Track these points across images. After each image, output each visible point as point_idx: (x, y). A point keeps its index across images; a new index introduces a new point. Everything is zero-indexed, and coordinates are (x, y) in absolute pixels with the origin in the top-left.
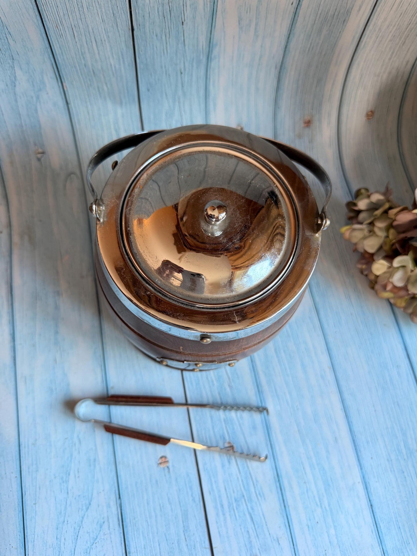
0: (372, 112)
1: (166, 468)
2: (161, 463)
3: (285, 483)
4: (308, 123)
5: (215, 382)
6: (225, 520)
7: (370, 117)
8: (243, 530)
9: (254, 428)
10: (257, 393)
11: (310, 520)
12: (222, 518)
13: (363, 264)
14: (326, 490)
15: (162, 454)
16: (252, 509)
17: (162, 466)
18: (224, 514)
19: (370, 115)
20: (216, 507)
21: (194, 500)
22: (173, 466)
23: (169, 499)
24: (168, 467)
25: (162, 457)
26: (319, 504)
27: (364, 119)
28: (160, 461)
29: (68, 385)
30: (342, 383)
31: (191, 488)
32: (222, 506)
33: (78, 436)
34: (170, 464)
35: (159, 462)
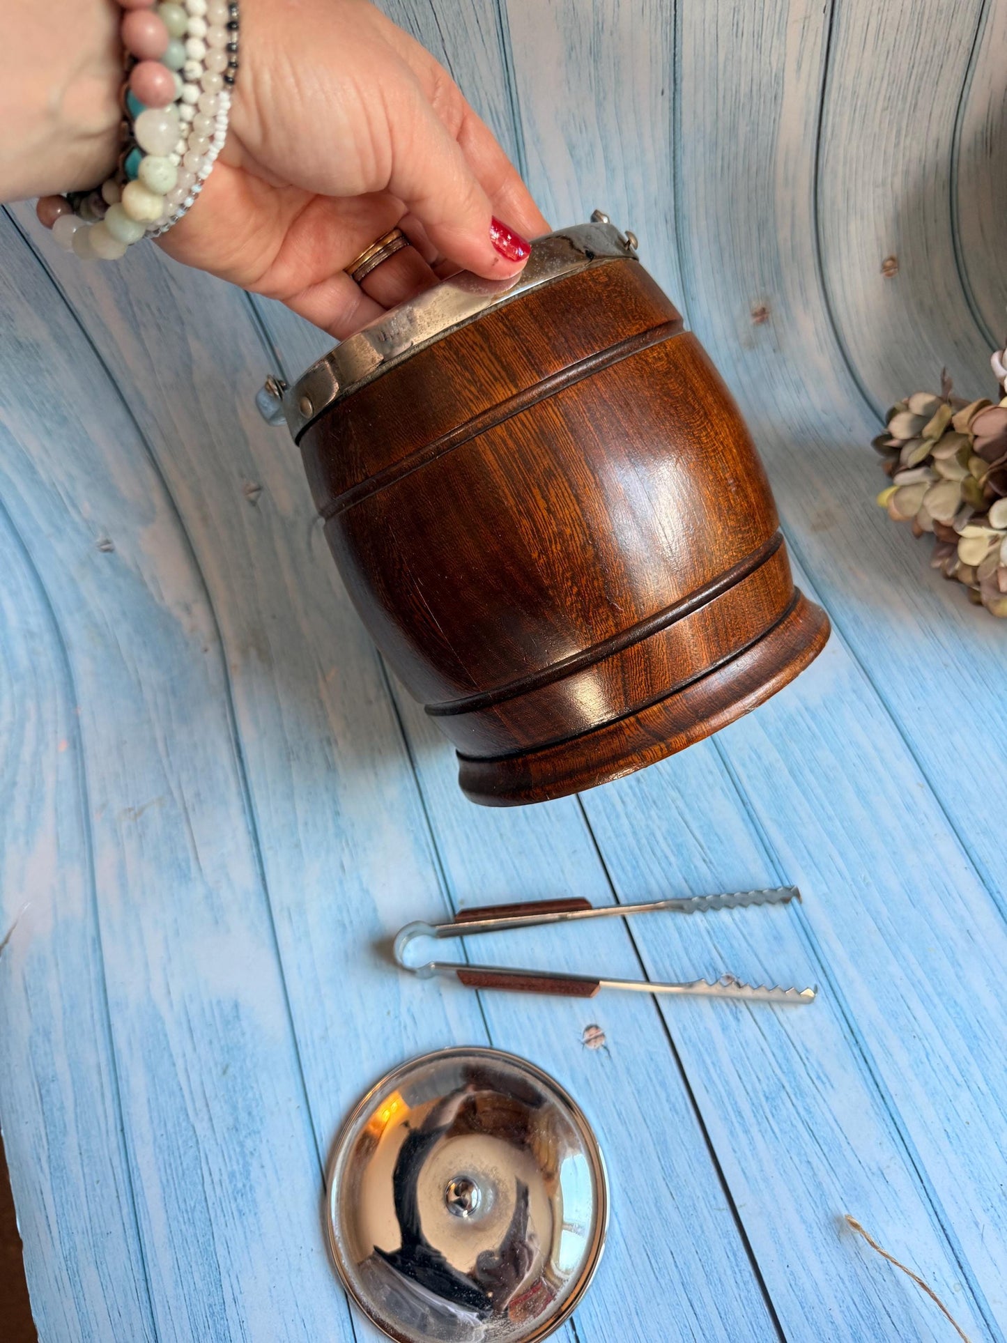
0: (892, 259)
1: (602, 1050)
2: (588, 1041)
3: (873, 1046)
4: (762, 315)
5: (672, 859)
6: (751, 1142)
7: (892, 271)
8: (796, 1159)
9: (778, 938)
10: (770, 864)
11: (949, 1120)
12: (742, 1138)
13: (941, 558)
14: (971, 1049)
15: (589, 1023)
16: (808, 1111)
17: (591, 1047)
18: (746, 1132)
19: (891, 267)
20: (726, 1118)
21: (673, 1109)
22: (616, 1043)
23: (619, 1114)
24: (605, 1048)
25: (588, 1029)
26: (960, 1079)
27: (880, 277)
28: (587, 1037)
29: (375, 910)
30: (957, 812)
31: (663, 1084)
32: (739, 1113)
33: (409, 1010)
34: (609, 1040)
35: (583, 1040)
